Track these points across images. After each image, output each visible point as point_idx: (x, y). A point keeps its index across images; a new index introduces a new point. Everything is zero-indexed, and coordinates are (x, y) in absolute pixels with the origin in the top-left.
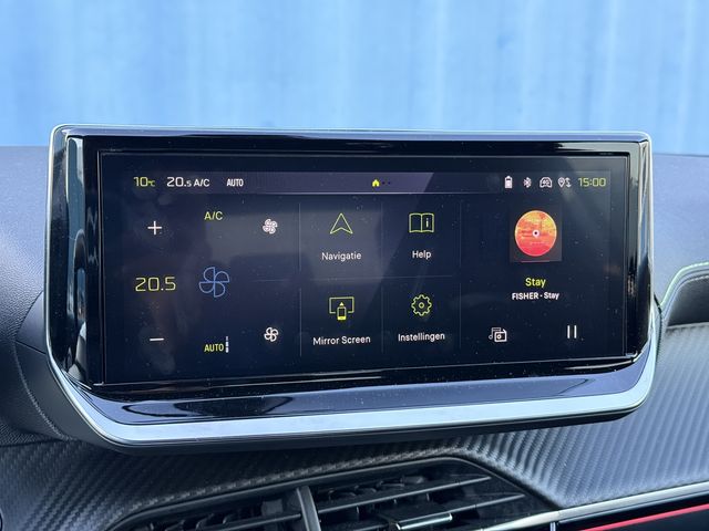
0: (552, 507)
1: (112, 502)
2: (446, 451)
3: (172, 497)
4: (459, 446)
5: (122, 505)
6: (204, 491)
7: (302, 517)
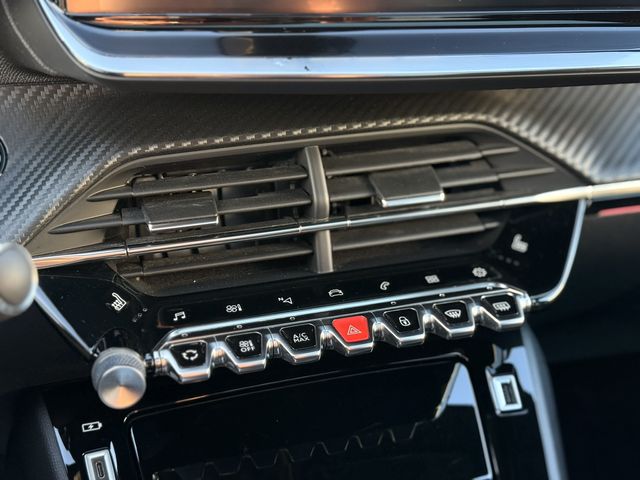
0: (586, 181)
1: (111, 145)
2: (469, 117)
3: (173, 145)
4: (486, 112)
5: (121, 149)
6: (206, 142)
7: (308, 178)
